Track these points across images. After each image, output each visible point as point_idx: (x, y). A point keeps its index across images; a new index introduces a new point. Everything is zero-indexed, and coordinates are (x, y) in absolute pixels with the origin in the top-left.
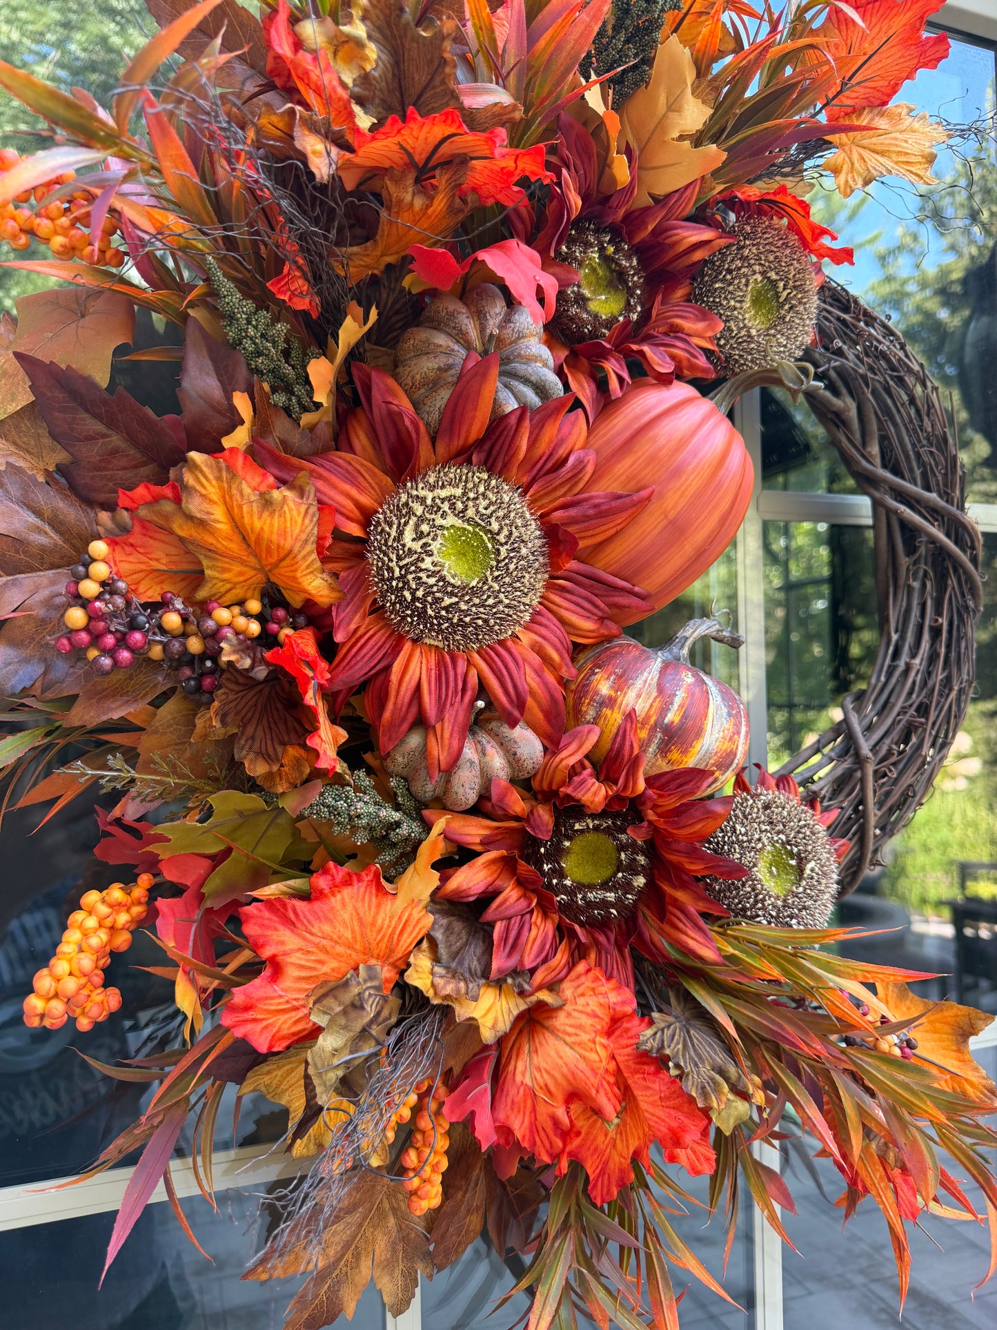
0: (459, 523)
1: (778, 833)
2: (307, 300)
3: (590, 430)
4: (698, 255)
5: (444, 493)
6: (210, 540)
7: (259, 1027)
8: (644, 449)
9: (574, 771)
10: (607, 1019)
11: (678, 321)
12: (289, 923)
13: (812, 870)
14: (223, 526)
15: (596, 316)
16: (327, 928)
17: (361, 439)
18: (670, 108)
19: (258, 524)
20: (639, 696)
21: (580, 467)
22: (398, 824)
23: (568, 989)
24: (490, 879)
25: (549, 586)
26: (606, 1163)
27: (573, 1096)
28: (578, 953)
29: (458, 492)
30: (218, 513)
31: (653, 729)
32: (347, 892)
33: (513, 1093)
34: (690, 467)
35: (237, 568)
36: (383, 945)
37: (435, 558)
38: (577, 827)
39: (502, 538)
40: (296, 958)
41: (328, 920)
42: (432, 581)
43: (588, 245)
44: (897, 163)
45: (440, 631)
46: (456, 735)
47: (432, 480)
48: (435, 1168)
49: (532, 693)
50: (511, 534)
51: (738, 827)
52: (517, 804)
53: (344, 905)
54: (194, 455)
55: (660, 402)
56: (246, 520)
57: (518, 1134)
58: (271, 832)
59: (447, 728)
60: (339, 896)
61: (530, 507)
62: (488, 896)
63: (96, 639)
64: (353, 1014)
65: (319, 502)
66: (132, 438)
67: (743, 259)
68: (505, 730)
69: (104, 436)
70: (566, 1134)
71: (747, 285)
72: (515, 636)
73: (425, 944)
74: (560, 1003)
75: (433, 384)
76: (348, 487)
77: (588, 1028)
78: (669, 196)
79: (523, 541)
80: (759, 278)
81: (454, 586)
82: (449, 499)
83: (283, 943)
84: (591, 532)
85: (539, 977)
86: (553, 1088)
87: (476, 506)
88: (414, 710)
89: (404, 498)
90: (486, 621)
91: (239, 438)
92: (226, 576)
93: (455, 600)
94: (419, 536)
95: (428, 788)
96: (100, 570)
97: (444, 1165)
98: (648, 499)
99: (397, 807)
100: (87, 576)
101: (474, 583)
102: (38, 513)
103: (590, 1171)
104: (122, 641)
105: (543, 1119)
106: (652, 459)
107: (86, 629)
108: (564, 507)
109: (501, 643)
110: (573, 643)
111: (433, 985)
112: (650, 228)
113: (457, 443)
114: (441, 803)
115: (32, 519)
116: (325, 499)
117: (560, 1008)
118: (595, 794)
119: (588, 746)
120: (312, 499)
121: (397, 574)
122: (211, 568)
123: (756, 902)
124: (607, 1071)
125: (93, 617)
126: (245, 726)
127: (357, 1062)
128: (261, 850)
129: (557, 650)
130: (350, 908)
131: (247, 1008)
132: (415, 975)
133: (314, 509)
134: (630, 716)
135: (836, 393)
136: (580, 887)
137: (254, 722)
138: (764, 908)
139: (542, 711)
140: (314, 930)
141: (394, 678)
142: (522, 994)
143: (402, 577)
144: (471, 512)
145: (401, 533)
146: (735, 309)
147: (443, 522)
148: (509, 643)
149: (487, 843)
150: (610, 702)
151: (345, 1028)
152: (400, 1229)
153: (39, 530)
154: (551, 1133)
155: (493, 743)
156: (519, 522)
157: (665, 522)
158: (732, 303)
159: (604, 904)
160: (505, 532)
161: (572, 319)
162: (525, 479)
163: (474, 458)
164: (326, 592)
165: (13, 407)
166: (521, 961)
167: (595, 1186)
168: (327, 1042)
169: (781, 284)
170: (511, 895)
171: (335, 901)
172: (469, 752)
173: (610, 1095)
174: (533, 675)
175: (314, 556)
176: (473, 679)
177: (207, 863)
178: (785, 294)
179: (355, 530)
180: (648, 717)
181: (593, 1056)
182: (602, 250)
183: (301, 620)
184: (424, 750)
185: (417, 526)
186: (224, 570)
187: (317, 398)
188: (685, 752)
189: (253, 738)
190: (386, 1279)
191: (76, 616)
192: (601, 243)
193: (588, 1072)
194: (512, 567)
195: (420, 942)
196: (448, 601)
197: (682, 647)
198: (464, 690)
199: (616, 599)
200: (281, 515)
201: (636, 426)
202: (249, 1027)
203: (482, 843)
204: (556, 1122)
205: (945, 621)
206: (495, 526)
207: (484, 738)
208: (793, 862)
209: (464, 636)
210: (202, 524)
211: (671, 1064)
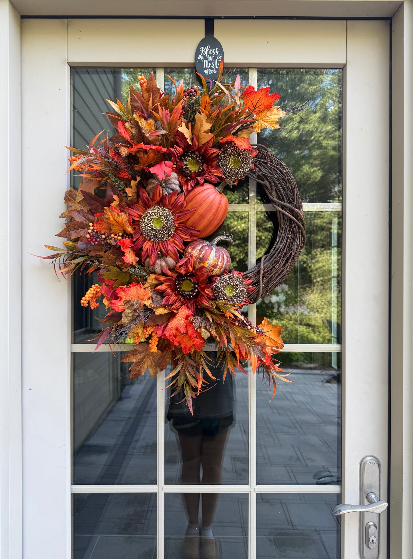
0: (156, 217)
1: (231, 283)
2: (128, 176)
3: (185, 197)
4: (214, 155)
5: (153, 211)
6: (110, 222)
7: (116, 307)
8: (194, 200)
9: (180, 266)
10: (185, 316)
11: (211, 170)
12: (124, 291)
13: (238, 291)
14: (112, 220)
15: (190, 171)
16: (130, 292)
17: (140, 202)
18: (201, 126)
19: (118, 219)
20: (196, 252)
21: (182, 204)
22: (146, 276)
23: (180, 310)
24: (165, 288)
25: (176, 229)
26: (186, 345)
27: (177, 329)
28: (183, 304)
29: (156, 211)
30: (111, 217)
31: (197, 259)
32: (135, 287)
33: (167, 328)
34: (203, 204)
35: (117, 227)
36: (141, 297)
37: (151, 224)
38: (183, 279)
39: (165, 220)
40: (124, 297)
41: (131, 291)
42: (150, 229)
43: (188, 156)
44: (269, 124)
45: (153, 238)
46: (154, 258)
47: (152, 209)
48: (155, 343)
49: (170, 251)
50: (166, 219)
51: (221, 281)
52: (170, 273)
53: (134, 289)
54: (105, 207)
55: (200, 190)
56: (115, 218)
57: (167, 335)
58: (125, 277)
59: (152, 257)
60: (133, 287)
61: (172, 213)
62: (164, 291)
63: (92, 240)
64: (132, 307)
65: (129, 214)
66: (100, 203)
67: (227, 153)
68: (165, 258)
69: (96, 203)
70: (175, 336)
71: (230, 159)
72: (169, 240)
73: (151, 298)
74: (177, 312)
75: (151, 190)
76: (135, 211)
77: (181, 317)
78: (205, 144)
79: (169, 220)
80: (233, 157)
81: (155, 230)
82: (154, 213)
83: (122, 294)
84: (184, 218)
85: (173, 307)
86: (173, 328)
87: (159, 214)
88: (147, 253)
89: (146, 213)
90: (161, 237)
91: (114, 204)
92: (115, 229)
93: (155, 232)
94: (148, 220)
95: (151, 269)
96: (91, 228)
97: (157, 343)
98: (195, 211)
99: (146, 273)
100: (89, 229)
101: (159, 229)
102: (85, 218)
103: (182, 346)
104: (96, 241)
105: (171, 333)
106: (195, 202)
107: (90, 238)
108: (179, 213)
109: (166, 241)
110: (183, 241)
111: (149, 305)
112: (203, 150)
113: (156, 202)
114: (154, 273)
115: (85, 219)
116: (130, 214)
117: (177, 313)
118: (183, 271)
119: (184, 262)
120: (127, 214)
121: (144, 227)
122: (113, 227)
123: (222, 296)
124: (183, 325)
125: (91, 236)
126: (118, 256)
127: (134, 316)
128: (123, 280)
129: (179, 242)
130: (135, 289)
131: (115, 304)
132: (145, 302)
133: (128, 216)
134: (192, 256)
135: (263, 180)
136: (184, 291)
137: (121, 255)
138: (224, 298)
139: (174, 255)
140: (128, 293)
141: (143, 247)
142: (170, 310)
143: (145, 228)
144: (158, 215)
145: (145, 219)
146: (227, 165)
147: (153, 217)
148: (168, 241)
149: (165, 281)
150: (190, 253)
151: (131, 309)
152: (153, 359)
153: (86, 221)
154: (173, 336)
155: (163, 260)
156: (168, 216)
157: (199, 216)
158: (226, 164)
159: (189, 295)
160: (165, 218)
161: (185, 173)
162: (171, 208)
163: (160, 204)
164: (132, 231)
165: (81, 199)
166: (169, 303)
167: (184, 350)
168: (127, 311)
169: (240, 157)
170: (169, 291)
171: (132, 288)
172: (158, 262)
173: (183, 329)
174: (171, 247)
175: (129, 224)
176: (159, 248)
177: (114, 282)
178: (241, 160)
179: (137, 219)
180: (196, 256)
181: (181, 322)
182: (192, 157)
183: (130, 237)
184: (149, 262)
185: (148, 218)
186: (115, 227)
187: (129, 195)
188: (204, 263)
189: (120, 258)
190: (151, 370)
191: (88, 236)
192: (192, 155)
193: (179, 324)
194: (166, 225)
195: (149, 298)
196: (153, 233)
197: (214, 242)
198: (157, 250)
199: (192, 232)
200: (122, 217)
201: (194, 195)
202: (115, 307)
203: (164, 281)
204: (173, 334)
205: (290, 236)
206: (163, 218)
207: (162, 259)
208: (235, 289)
209: (157, 239)
210: (108, 219)
211: (194, 324)
